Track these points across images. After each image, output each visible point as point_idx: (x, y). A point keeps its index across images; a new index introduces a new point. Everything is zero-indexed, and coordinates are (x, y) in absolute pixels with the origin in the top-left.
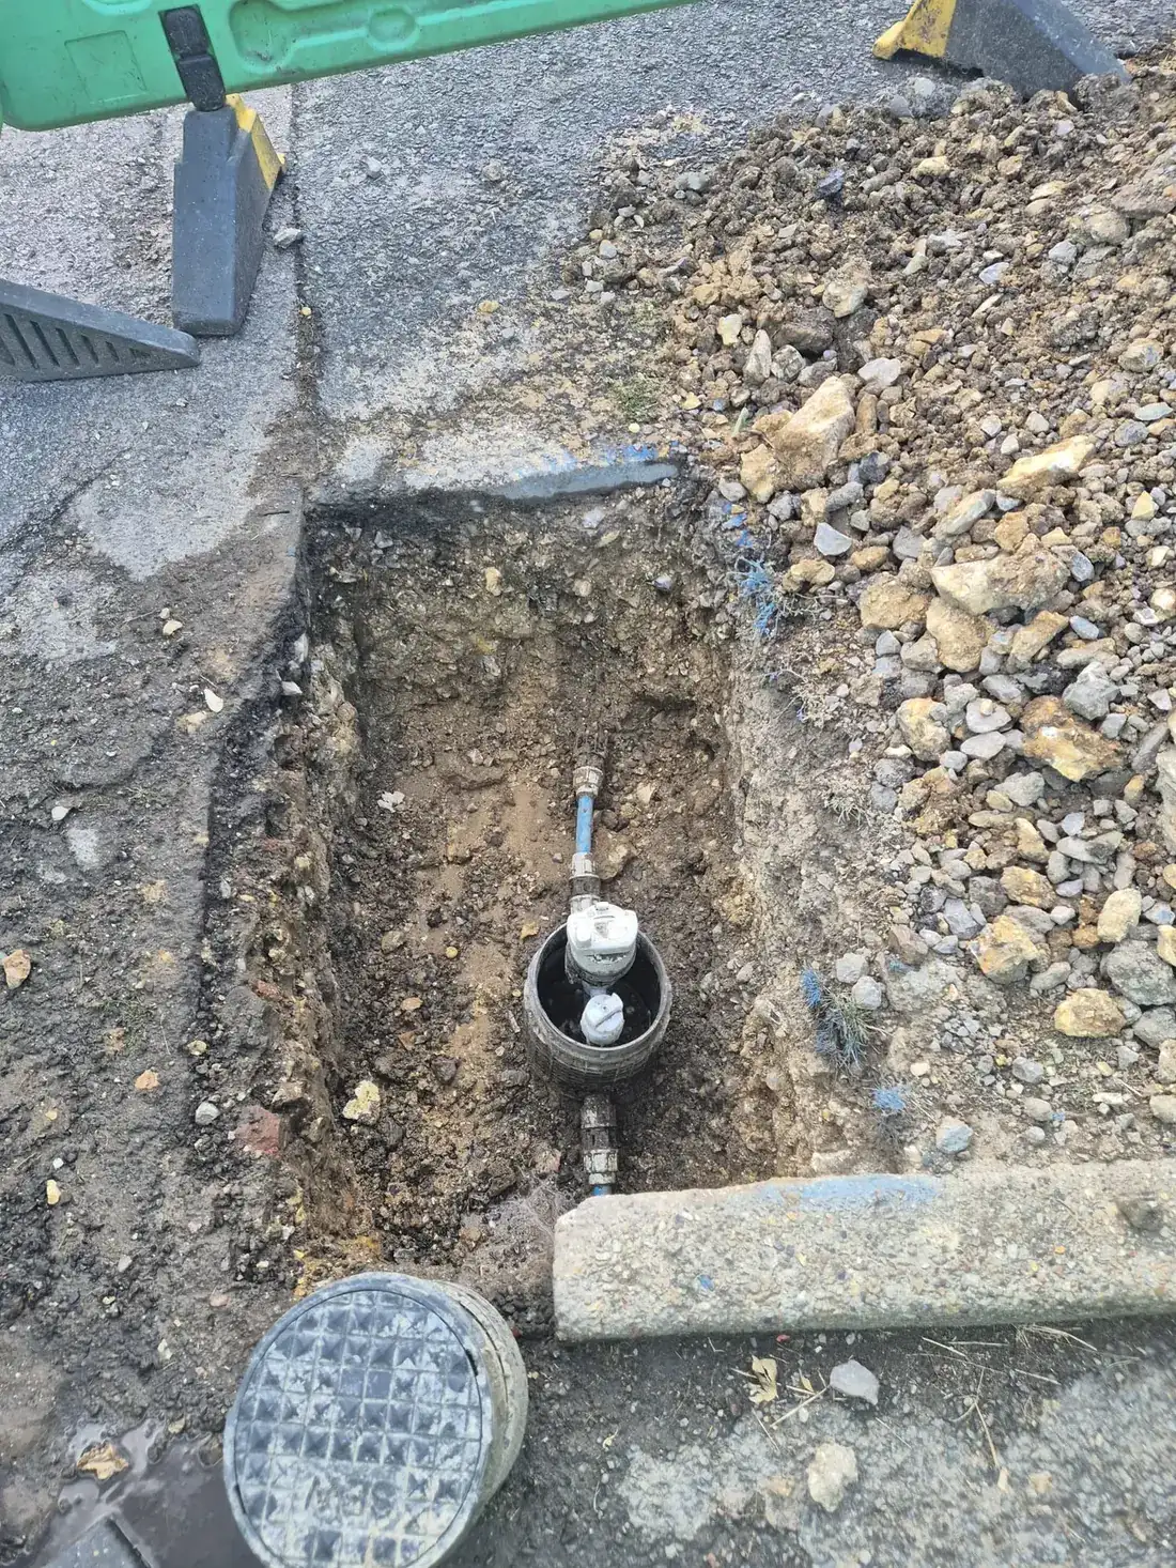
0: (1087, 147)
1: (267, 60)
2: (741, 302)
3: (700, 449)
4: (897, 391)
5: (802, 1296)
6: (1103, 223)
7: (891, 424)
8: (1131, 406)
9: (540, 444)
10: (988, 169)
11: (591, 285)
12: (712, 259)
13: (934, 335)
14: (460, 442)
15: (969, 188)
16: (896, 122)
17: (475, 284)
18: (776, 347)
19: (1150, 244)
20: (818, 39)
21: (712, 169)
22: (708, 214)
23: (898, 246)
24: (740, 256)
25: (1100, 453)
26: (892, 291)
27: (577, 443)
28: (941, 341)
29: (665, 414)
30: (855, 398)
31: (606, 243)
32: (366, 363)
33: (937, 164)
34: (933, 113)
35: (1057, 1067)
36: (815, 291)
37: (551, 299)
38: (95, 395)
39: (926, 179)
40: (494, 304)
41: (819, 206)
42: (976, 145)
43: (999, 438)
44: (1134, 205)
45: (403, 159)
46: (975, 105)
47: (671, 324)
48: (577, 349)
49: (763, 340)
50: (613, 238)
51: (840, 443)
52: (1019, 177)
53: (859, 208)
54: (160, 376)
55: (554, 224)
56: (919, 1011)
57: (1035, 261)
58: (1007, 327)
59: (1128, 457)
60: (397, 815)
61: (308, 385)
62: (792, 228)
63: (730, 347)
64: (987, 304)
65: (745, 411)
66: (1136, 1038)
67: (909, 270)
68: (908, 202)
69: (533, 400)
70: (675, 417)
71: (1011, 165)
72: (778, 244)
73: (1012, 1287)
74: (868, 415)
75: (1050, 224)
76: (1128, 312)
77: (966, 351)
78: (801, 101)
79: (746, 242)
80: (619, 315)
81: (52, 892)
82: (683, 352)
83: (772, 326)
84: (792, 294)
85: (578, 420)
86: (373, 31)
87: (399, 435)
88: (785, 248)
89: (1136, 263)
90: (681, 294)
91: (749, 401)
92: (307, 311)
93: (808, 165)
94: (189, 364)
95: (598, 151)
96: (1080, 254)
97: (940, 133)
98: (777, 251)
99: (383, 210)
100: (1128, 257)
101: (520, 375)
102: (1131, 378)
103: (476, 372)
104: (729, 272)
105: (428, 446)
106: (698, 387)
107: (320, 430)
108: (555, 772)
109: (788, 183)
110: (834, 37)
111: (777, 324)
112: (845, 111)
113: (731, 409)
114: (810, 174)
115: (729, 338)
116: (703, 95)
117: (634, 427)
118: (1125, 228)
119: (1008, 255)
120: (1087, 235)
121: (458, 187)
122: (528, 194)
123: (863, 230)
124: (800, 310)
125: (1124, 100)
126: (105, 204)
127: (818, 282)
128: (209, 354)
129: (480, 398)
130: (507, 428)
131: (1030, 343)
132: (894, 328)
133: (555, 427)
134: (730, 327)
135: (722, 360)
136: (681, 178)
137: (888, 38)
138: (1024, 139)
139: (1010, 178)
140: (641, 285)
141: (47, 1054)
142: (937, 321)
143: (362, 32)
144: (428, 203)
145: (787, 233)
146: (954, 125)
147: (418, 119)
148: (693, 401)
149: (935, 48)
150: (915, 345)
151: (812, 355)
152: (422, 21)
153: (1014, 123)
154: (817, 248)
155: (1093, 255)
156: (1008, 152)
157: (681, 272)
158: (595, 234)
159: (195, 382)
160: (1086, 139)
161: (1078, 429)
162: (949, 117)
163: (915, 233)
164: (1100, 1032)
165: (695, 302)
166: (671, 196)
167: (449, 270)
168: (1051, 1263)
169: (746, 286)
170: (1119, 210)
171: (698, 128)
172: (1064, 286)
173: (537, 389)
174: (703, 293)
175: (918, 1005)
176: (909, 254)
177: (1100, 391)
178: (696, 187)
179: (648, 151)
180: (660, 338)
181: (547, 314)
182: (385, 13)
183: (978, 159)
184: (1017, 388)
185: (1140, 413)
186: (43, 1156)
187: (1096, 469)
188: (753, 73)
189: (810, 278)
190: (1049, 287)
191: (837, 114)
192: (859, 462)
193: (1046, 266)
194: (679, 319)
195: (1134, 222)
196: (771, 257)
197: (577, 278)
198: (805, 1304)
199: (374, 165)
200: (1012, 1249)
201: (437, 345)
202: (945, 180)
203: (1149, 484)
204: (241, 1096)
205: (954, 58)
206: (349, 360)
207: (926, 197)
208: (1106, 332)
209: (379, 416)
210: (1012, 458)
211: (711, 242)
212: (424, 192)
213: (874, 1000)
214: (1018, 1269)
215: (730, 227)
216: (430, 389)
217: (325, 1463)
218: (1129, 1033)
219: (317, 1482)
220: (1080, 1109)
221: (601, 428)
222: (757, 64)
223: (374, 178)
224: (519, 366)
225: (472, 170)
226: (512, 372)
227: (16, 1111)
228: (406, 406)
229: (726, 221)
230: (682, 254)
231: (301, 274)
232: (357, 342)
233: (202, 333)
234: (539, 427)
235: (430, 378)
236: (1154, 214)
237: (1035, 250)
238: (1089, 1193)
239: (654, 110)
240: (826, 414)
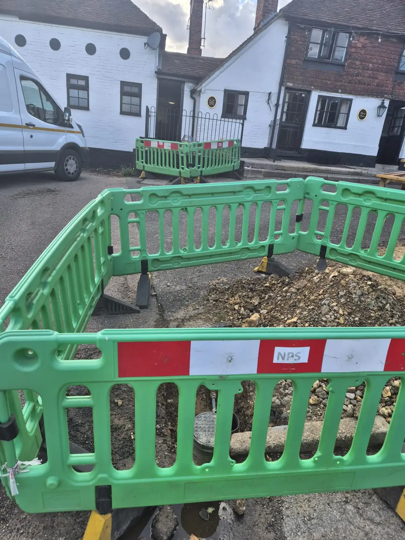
0: (291, 283)
1: (155, 268)
2: (238, 303)
3: (234, 324)
4: (267, 315)
5: (274, 442)
6: (293, 290)
7: (267, 319)
8: (302, 312)
9: (205, 323)
10: (276, 286)
11: (211, 301)
12: (232, 298)
13: (271, 307)
14: (191, 323)
15: (273, 288)
16: (260, 280)
17: (190, 301)
18: (245, 310)
19: (301, 292)
20: (244, 269)
21: (229, 286)
22: (230, 291)
23: (263, 296)
24: (236, 297)
25: (299, 319)
26: (263, 302)
27: (212, 323)
28: (273, 307)
29: (227, 320)
30: (260, 315)
31: (212, 295)
32: (172, 312)
33: (268, 284)
34: (265, 279)
35: (311, 409)
36: (251, 302)
37: (204, 303)
38: (121, 317)
39: (266, 287)
40: (194, 303)
41: (249, 290)
42: (273, 282)
43: (284, 319)
44: (297, 288)
45: (173, 284)
46: (272, 277)
47: (226, 307)
48: (210, 310)
49: (242, 309)
50: (213, 295)
51: (259, 321)
52: (281, 286)
53: (256, 291)
54: (133, 314)
55: (202, 293)
56: (287, 404)
57: (285, 296)
58: (283, 305)
59: (303, 319)
60: (171, 404)
61: (161, 315)
62: (245, 293)
63: (237, 310)
64: (279, 302)
65: (241, 319)
66: (323, 404)
67: (266, 298)
68: (264, 290)
69: (203, 317)
70: (229, 320)
71: (280, 285)
72: (243, 295)
73: (309, 438)
74: (262, 317)
75: (287, 291)
76: (300, 301)
77: (277, 309)
78: (242, 277)
79: (237, 295)
80: (216, 305)
81: (124, 391)
82: (229, 311)
83: (243, 306)
84: (246, 302)
85: (212, 320)
86: (173, 265)
87: (180, 322)
88: (244, 296)
89: (300, 295)
90: (227, 303)
91: (241, 318)
92: (159, 304)
93: (246, 285)
94: (138, 312)
95: (208, 283)
96: (291, 295)
97: (267, 281)
98: (243, 296)
99: (171, 290)
100: (298, 294)
101: (200, 314)
102: (302, 309)
103: (192, 313)
104: (235, 299)
105: (185, 324)
106: (232, 315)
107: (165, 322)
108: (205, 397)
109: (243, 287)
110: (247, 269)
111: (245, 306)
112: (251, 278)
113: (238, 319)
114: (247, 286)
115: (237, 309)
116: (225, 276)
117: (222, 321)
118: (297, 291)
119: (281, 296)
120: (292, 292)
121: (184, 287)
122: (197, 289)
123: (257, 293)
124: (248, 304)
125: (297, 278)
126: (118, 289)
127: (250, 301)
128: (141, 311)
129: (193, 317)
130: (199, 321)
131: (287, 307)
132: (265, 306)
133: (208, 321)
134: (236, 307)
135: (236, 312)
136: (224, 287)
137: (256, 269)
138: (281, 282)
139: (280, 287)
140: (220, 301)
141: (127, 417)
142: (271, 305)
143: (172, 264)
144: (179, 290)
145: (244, 294)
146: (269, 280)
147: (174, 278)
148: (231, 318)
149: (264, 270)
150: (269, 308)
151: (251, 311)
152: (182, 263)
153: (279, 280)
154: (249, 296)
155: (293, 295)
156: (279, 283)
157: (227, 299)
158: (210, 294)
159: (140, 315)
160: (291, 282)
161: (296, 316)
162: (268, 279)
163: (266, 294)
164: (317, 402)
165: (230, 303)
166: (223, 289)
167: (185, 299)
168: (314, 434)
169: (239, 301)
170: (296, 288)
171: (225, 280)
172: (290, 299)
173: (204, 316)
174: (231, 302)
175: (287, 403)
176: (265, 297)
177: (298, 312)
178: (227, 288)
179: (217, 283)
180: (224, 309)
181: (203, 305)
182: (175, 262)
183: (274, 284)
184: (285, 312)
185: (304, 313)
186: (129, 432)
187: (299, 321)
188: (233, 273)
189: (249, 300)
190: (288, 299)
191: (250, 278)
192: (262, 324)
193: (287, 297)
194: (227, 306)
195: (298, 290)
196: (242, 297)
197: (208, 300)
198: (275, 443)
199: (169, 284)
200: (308, 433)
201: (185, 309)
202: (269, 287)
203: (307, 322)
204: (163, 425)
205: (268, 272)
206: (168, 311)
207: (267, 289)
208: (297, 304)
209: (175, 319)
210: (286, 320)
211: (231, 295)
212: (178, 288)
213: (279, 403)
214: (309, 436)
215: (234, 293)
216: (184, 315)
217: (206, 432)
218: (322, 403)
219: (206, 434)
220: (316, 415)
221: (216, 321)
222: (234, 272)
223: (168, 286)
224: (200, 312)
225: (186, 285)
226: (199, 313)
227: (123, 425)
228: (180, 318)
229: (233, 292)
230: (227, 297)
231: (157, 299)
232: (169, 309)
233: (142, 307)
234: (204, 321)
235: (184, 314)
236: (301, 288)
237: (285, 295)
238: (319, 425)
239: (217, 278)
240: (256, 317)
